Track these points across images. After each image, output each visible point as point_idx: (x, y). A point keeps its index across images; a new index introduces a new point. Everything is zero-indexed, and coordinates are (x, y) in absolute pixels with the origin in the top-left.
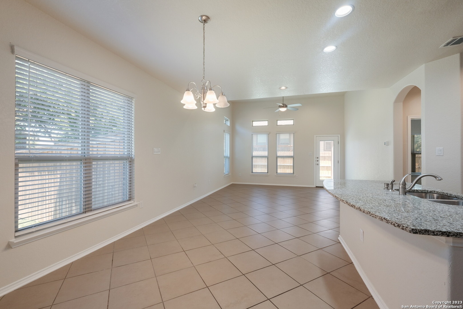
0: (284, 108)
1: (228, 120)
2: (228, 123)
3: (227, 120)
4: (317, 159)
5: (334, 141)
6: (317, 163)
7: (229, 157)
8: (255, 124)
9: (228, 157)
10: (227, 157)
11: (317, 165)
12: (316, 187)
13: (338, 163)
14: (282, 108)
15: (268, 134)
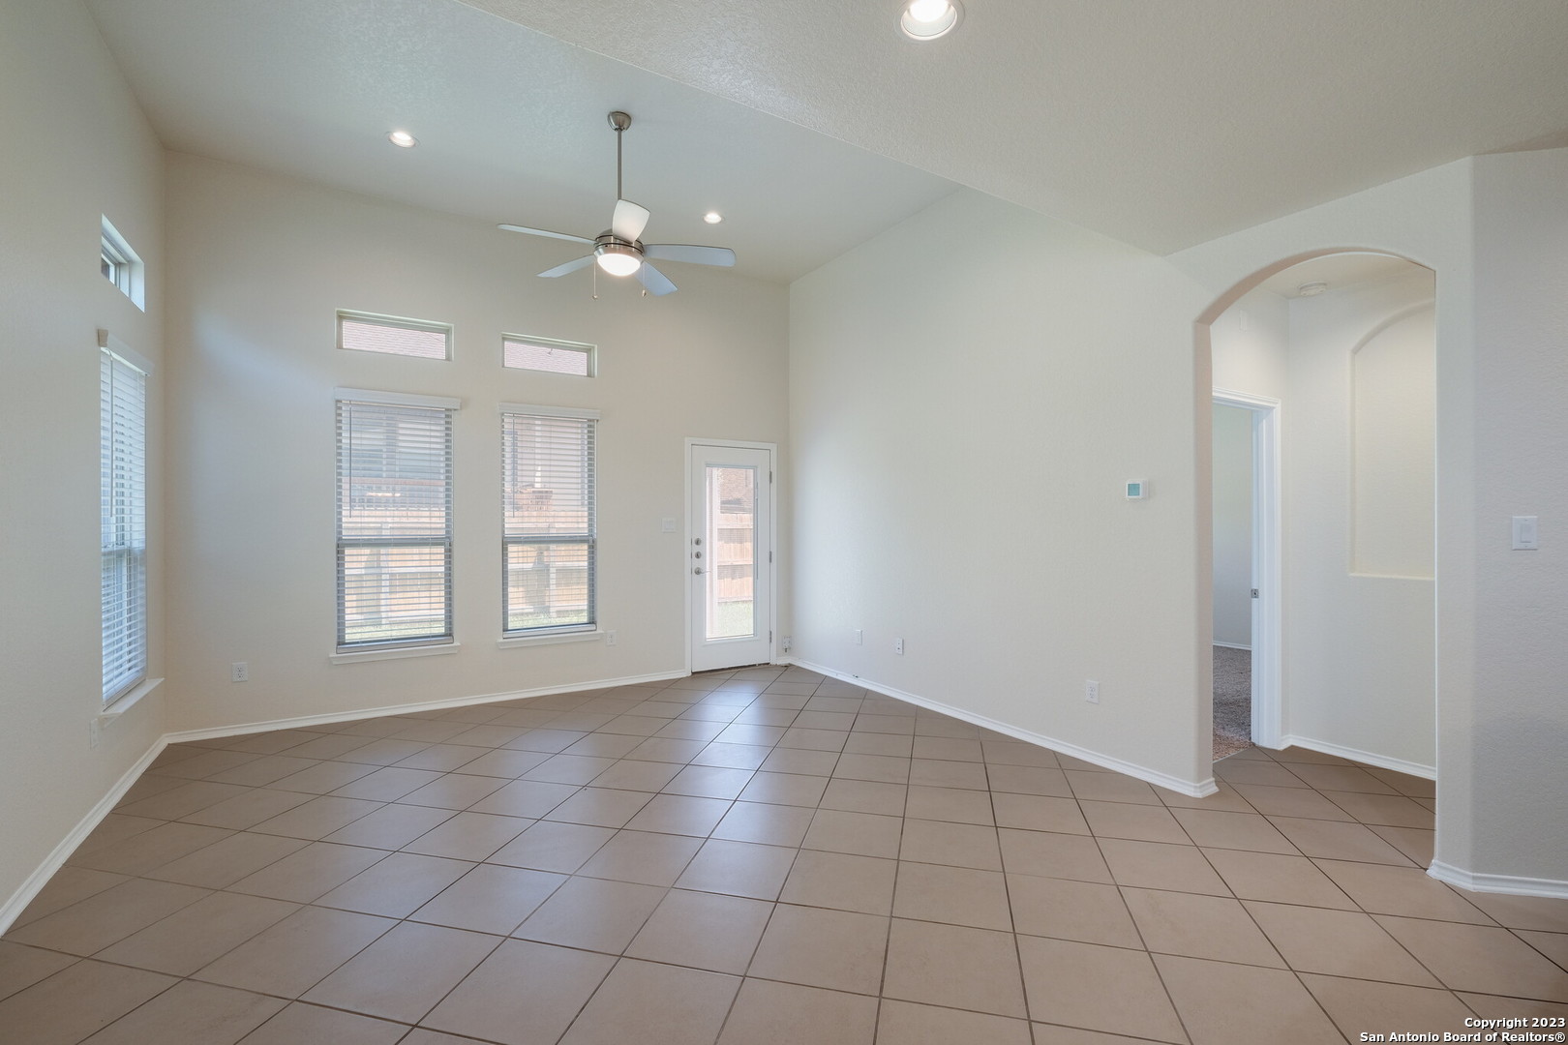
0: (630, 253)
1: (130, 262)
2: (136, 290)
3: (118, 265)
4: (696, 549)
5: (755, 468)
6: (697, 563)
7: (144, 552)
8: (358, 337)
9: (130, 551)
10: (124, 555)
11: (698, 572)
12: (693, 673)
13: (770, 561)
14: (614, 251)
15: (448, 413)
